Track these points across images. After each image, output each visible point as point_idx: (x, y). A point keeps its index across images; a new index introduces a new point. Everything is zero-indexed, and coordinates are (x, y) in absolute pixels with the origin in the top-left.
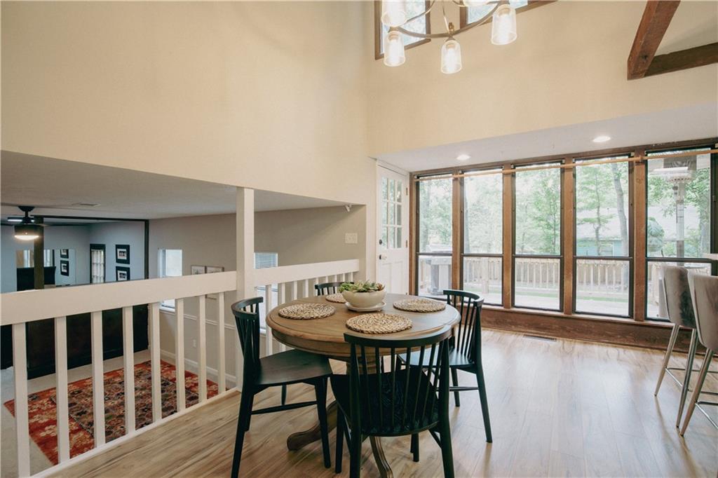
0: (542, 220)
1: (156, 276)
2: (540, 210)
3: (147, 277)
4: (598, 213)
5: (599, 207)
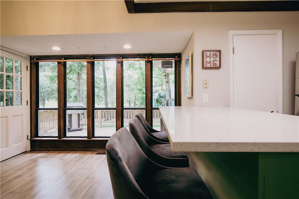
0: (141, 90)
2: (140, 86)
4: (162, 88)
5: (162, 85)
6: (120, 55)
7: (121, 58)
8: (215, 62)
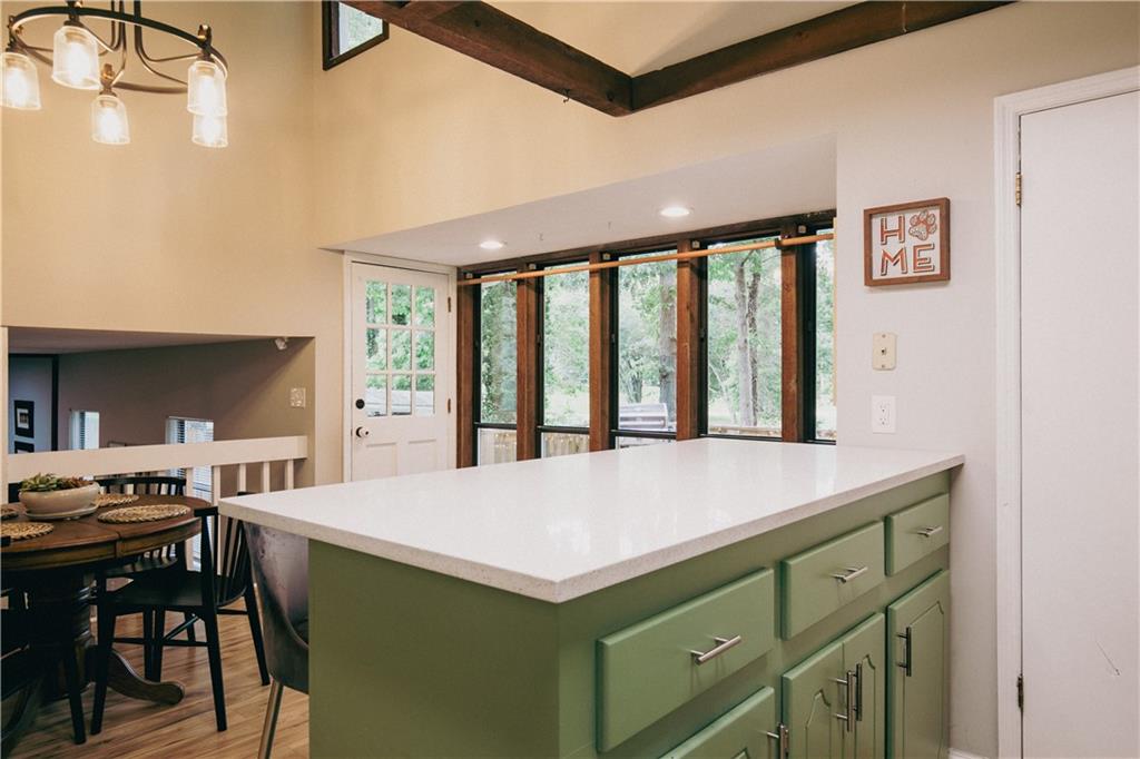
1: (67, 447)
3: (55, 448)
6: (689, 237)
7: (696, 244)
8: (923, 254)
